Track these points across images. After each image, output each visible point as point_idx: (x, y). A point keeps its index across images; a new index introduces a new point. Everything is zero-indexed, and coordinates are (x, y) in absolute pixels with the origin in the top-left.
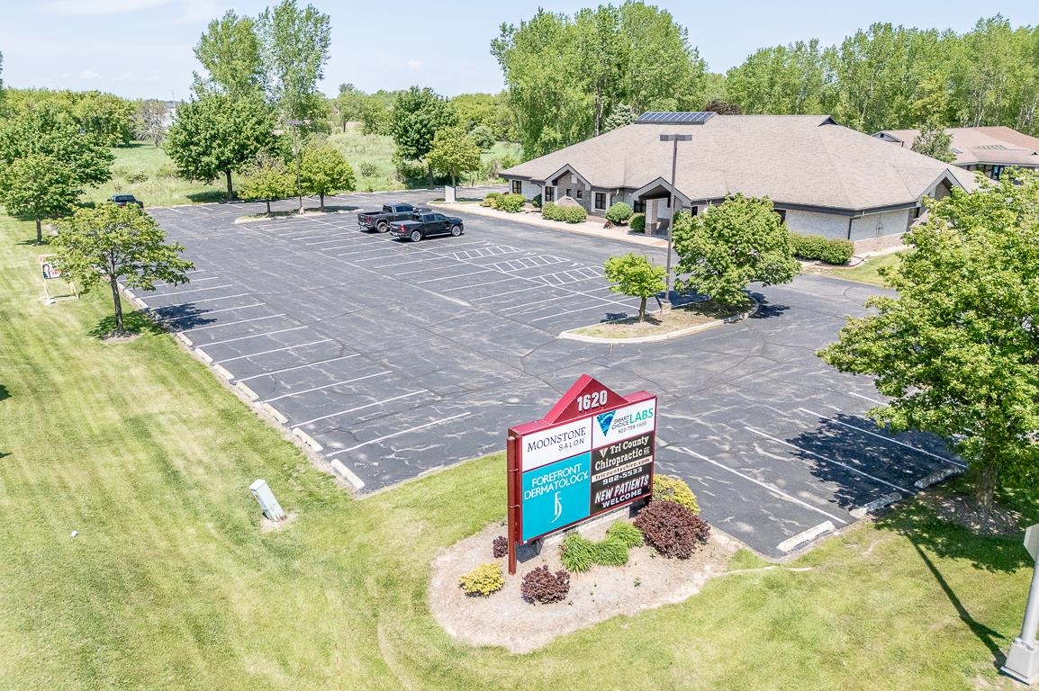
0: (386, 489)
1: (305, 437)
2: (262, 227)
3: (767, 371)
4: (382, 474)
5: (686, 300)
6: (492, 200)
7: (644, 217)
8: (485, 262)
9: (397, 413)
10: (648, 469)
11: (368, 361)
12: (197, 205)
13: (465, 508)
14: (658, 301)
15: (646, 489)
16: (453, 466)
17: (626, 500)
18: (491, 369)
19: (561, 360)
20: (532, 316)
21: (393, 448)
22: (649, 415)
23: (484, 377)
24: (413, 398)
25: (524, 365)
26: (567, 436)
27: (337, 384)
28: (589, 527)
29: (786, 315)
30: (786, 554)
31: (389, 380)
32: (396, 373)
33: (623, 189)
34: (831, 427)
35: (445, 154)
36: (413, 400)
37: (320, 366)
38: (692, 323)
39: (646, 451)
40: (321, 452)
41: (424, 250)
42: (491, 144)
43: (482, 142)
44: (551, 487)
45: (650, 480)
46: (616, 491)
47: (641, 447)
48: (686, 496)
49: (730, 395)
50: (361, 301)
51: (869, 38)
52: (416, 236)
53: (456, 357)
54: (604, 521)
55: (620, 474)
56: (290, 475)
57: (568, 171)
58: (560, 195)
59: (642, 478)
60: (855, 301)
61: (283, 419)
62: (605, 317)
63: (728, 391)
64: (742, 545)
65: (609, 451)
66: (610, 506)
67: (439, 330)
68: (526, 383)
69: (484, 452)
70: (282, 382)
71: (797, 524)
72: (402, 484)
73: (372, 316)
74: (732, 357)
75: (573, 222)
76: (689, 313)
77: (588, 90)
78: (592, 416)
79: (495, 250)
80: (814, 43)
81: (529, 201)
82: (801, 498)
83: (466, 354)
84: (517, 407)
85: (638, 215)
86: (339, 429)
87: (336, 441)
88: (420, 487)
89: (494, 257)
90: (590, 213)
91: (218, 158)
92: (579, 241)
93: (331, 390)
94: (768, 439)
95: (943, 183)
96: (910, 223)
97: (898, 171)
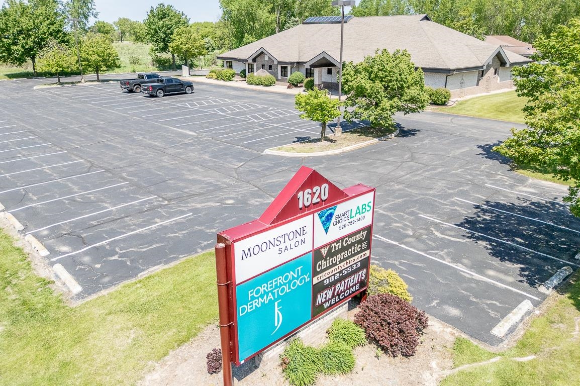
0: (104, 292)
1: (35, 242)
2: (52, 91)
3: (420, 172)
4: (103, 276)
5: (349, 127)
6: (213, 74)
7: (313, 80)
8: (208, 108)
9: (127, 217)
10: (365, 263)
11: (110, 175)
12: (12, 80)
13: (181, 310)
14: (331, 129)
15: (363, 284)
16: (172, 264)
17: (345, 297)
18: (212, 178)
19: (266, 170)
20: (241, 140)
21: (117, 250)
22: (368, 208)
23: (205, 184)
24: (142, 204)
25: (237, 174)
26: (287, 237)
27: (78, 194)
28: (311, 330)
29: (419, 135)
30: (502, 341)
31: (125, 189)
32: (132, 183)
33: (298, 63)
34: (485, 211)
35: (181, 44)
36: (143, 205)
37: (68, 180)
38: (358, 141)
39: (364, 245)
40: (48, 257)
41: (165, 102)
42: (214, 49)
43: (208, 48)
44: (271, 296)
45: (367, 275)
46: (337, 290)
47: (360, 242)
48: (400, 287)
49: (399, 190)
50: (113, 133)
52: (160, 93)
53: (183, 170)
54: (325, 321)
55: (340, 272)
56: (9, 283)
57: (262, 53)
58: (258, 69)
59: (360, 273)
60: (460, 125)
61: (19, 226)
62: (295, 139)
63: (397, 187)
64: (457, 332)
65: (330, 249)
66: (331, 305)
67: (171, 151)
68: (239, 187)
69: (203, 249)
70: (31, 195)
71: (498, 304)
72: (119, 287)
73: (120, 143)
74: (391, 163)
75: (267, 86)
76: (355, 135)
77: (272, 11)
78: (313, 213)
79: (215, 101)
81: (238, 74)
82: (489, 277)
83: (191, 167)
84: (231, 208)
85: (309, 79)
86: (69, 234)
87: (65, 245)
88: (137, 288)
89: (215, 105)
90: (278, 80)
91: (23, 47)
92: (272, 96)
93: (73, 200)
94: (440, 223)
95: (496, 55)
96: (479, 80)
97: (470, 48)
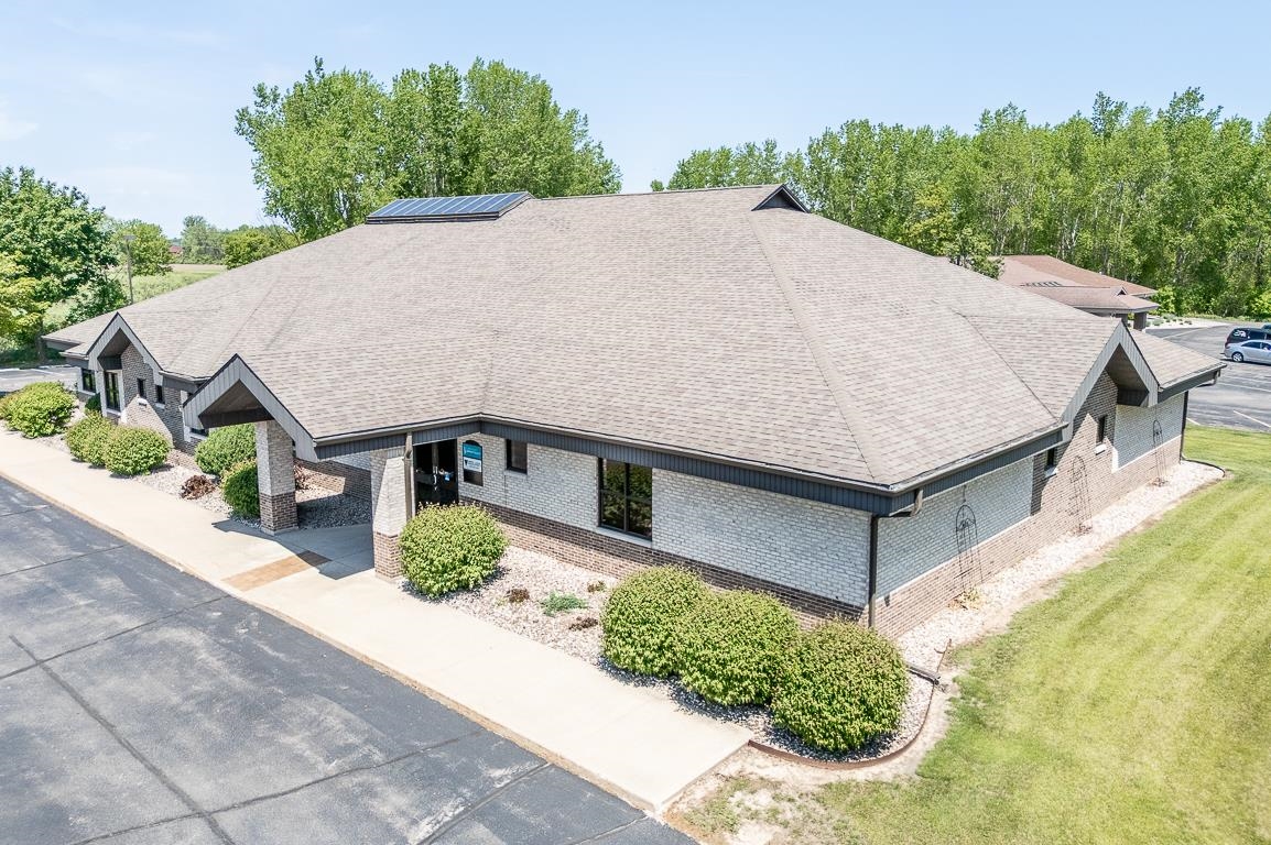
51: (842, 140)
58: (129, 394)
75: (120, 473)
80: (770, 147)
90: (181, 445)
95: (1108, 368)
96: (1039, 484)
97: (977, 328)
